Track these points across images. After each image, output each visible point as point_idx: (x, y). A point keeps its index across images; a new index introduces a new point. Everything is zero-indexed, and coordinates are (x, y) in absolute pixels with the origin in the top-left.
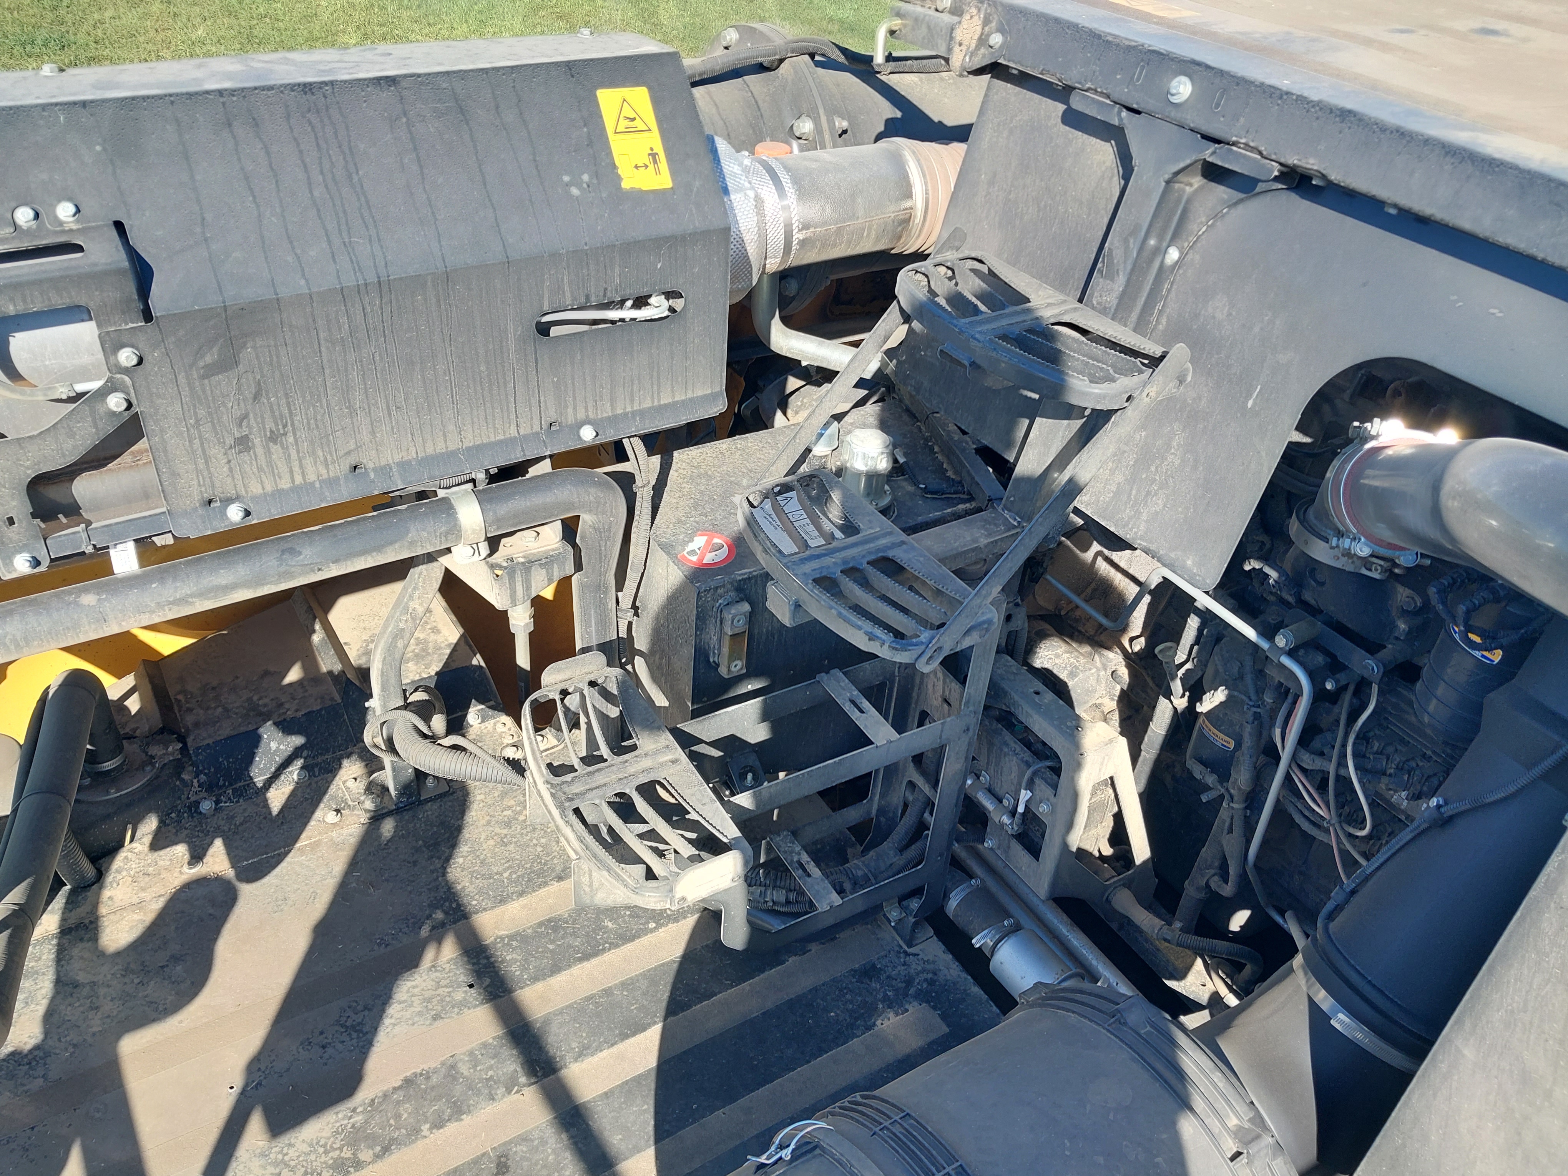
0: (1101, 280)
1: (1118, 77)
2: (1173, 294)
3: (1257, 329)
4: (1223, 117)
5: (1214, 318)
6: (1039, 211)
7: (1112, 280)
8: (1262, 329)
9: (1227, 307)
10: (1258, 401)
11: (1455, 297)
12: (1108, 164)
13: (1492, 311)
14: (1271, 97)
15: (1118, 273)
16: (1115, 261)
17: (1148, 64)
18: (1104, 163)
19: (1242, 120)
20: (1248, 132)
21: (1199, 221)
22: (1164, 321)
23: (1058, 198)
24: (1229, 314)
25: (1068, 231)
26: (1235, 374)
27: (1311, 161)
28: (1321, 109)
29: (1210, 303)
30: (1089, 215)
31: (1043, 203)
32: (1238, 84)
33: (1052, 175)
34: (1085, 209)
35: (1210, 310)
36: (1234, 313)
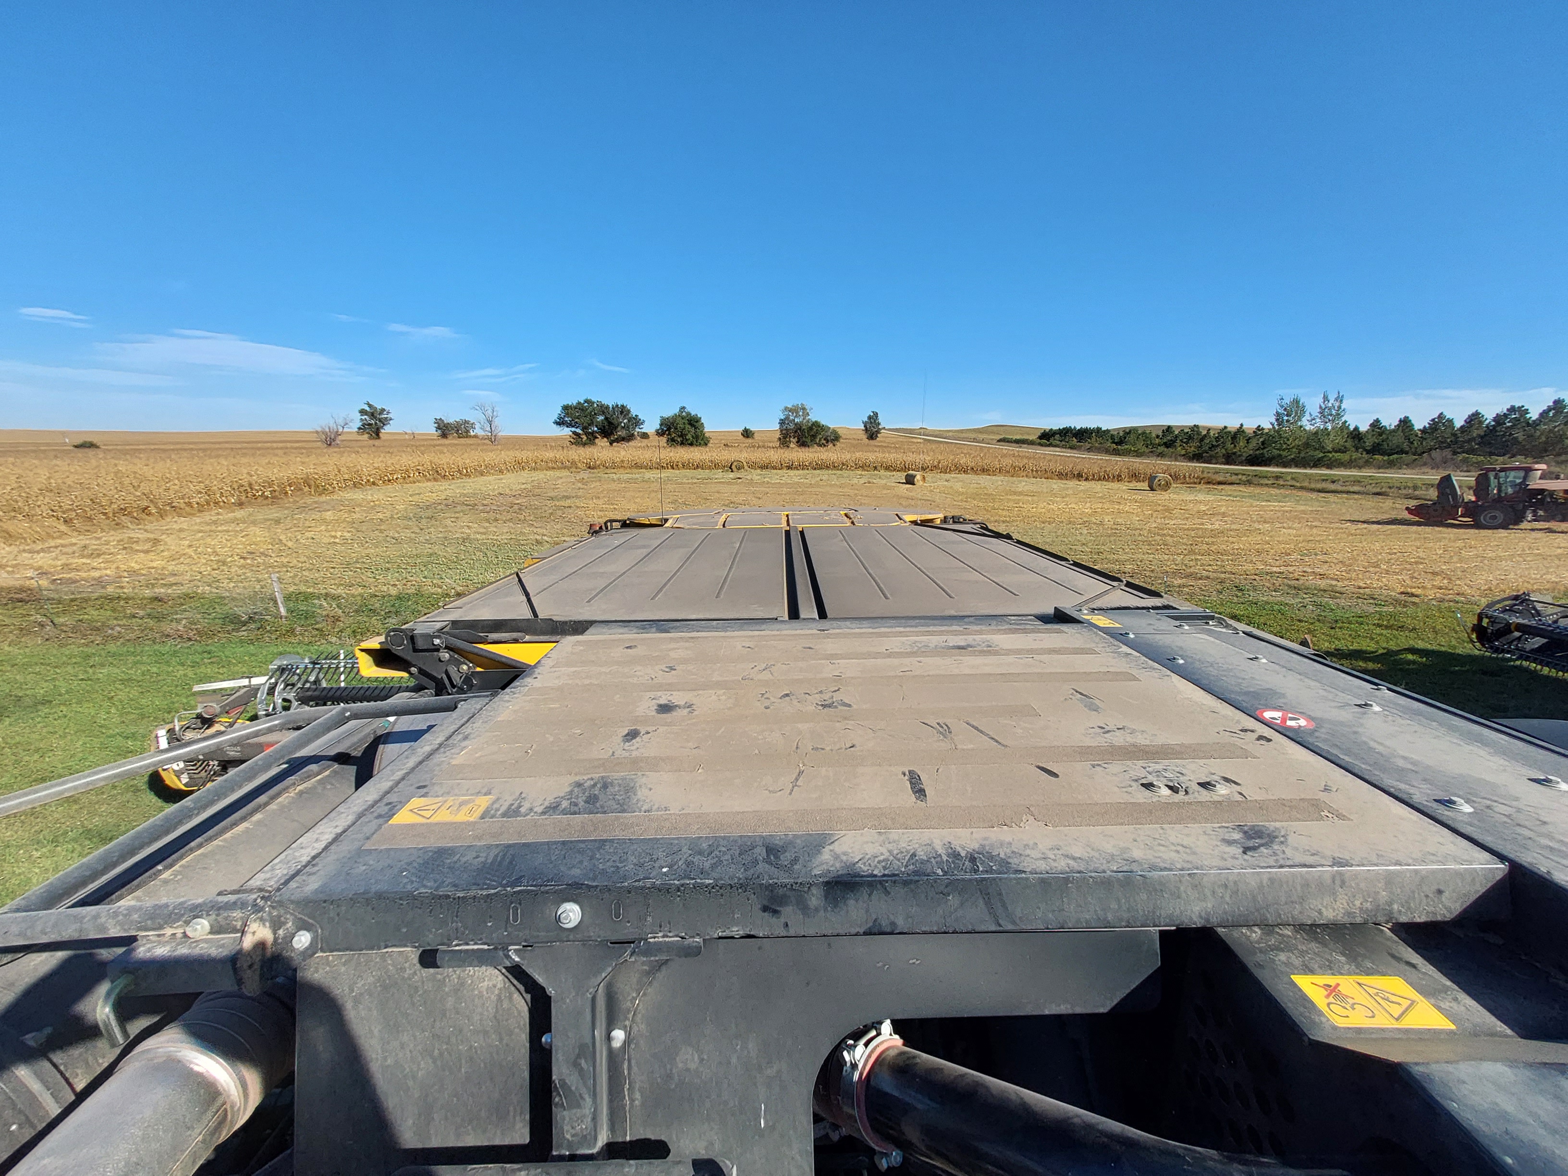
0: (565, 1113)
1: (489, 924)
2: (635, 1069)
3: (734, 1060)
4: (629, 922)
5: (688, 1070)
6: (434, 1062)
7: (579, 1106)
8: (738, 1058)
9: (696, 1056)
10: (768, 1117)
11: (881, 964)
12: (500, 985)
13: (911, 962)
14: (668, 892)
15: (582, 1098)
16: (573, 1088)
17: (520, 904)
18: (495, 986)
19: (649, 919)
20: (661, 927)
21: (630, 998)
22: (638, 1095)
23: (453, 1040)
24: (702, 1060)
25: (482, 1065)
26: (735, 1106)
27: (735, 929)
28: (721, 888)
29: (678, 1059)
30: (501, 1040)
31: (436, 1051)
32: (629, 892)
33: (434, 1021)
34: (493, 1036)
35: (680, 1065)
36: (705, 1057)
